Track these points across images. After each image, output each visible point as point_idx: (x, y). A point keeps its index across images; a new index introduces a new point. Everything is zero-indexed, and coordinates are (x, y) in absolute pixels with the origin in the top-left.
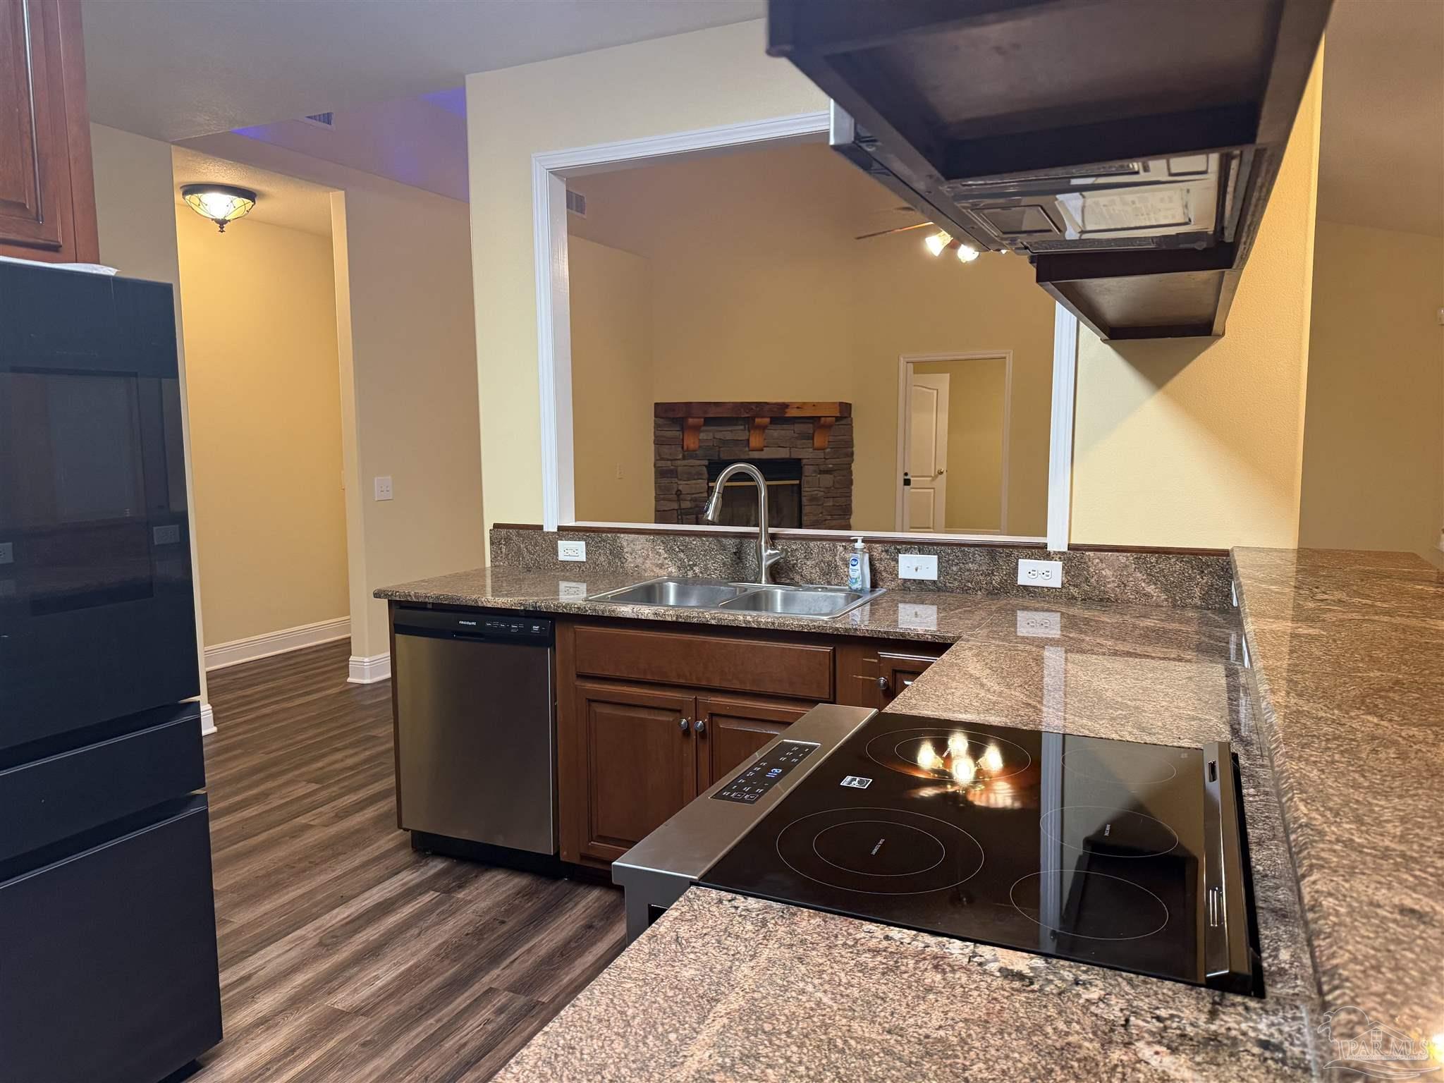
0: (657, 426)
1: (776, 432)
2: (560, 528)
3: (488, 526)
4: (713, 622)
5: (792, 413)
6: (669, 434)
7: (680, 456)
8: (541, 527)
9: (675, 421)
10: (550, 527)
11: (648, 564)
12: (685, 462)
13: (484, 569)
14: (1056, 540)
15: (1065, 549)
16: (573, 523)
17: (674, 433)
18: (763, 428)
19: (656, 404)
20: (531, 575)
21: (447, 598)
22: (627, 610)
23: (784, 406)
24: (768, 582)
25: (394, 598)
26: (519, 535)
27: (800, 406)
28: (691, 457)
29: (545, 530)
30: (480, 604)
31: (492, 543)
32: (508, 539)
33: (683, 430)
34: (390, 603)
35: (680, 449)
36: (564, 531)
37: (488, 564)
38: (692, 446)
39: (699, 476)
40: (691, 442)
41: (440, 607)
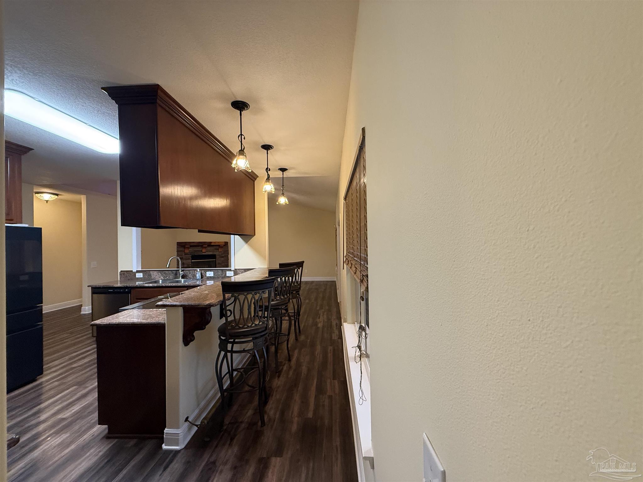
0: (177, 247)
1: (209, 248)
2: (137, 271)
3: (119, 271)
4: (164, 286)
5: (212, 244)
7: (184, 254)
8: (132, 271)
9: (182, 246)
10: (134, 271)
11: (157, 277)
12: (185, 256)
13: (118, 280)
14: (233, 268)
15: (234, 269)
16: (141, 270)
17: (182, 249)
18: (206, 247)
19: (177, 242)
20: (129, 281)
21: (106, 286)
22: (147, 285)
23: (211, 242)
24: (181, 278)
25: (93, 287)
26: (127, 273)
27: (215, 243)
28: (187, 255)
29: (133, 271)
30: (114, 286)
31: (120, 275)
32: (124, 274)
33: (184, 248)
34: (92, 288)
35: (184, 253)
36: (138, 272)
37: (119, 279)
39: (189, 259)
40: (187, 251)
41: (104, 288)
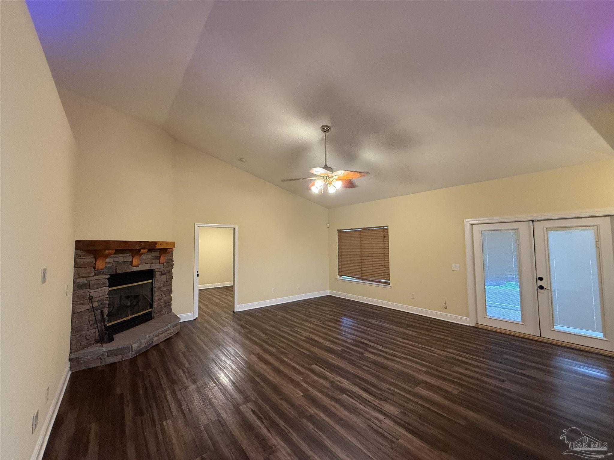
0: (76, 256)
1: (147, 257)
6: (86, 260)
7: (93, 274)
9: (89, 252)
17: (89, 259)
18: (143, 254)
19: (76, 241)
23: (155, 243)
27: (162, 243)
28: (99, 274)
33: (96, 258)
35: (93, 269)
38: (101, 267)
39: (103, 285)
